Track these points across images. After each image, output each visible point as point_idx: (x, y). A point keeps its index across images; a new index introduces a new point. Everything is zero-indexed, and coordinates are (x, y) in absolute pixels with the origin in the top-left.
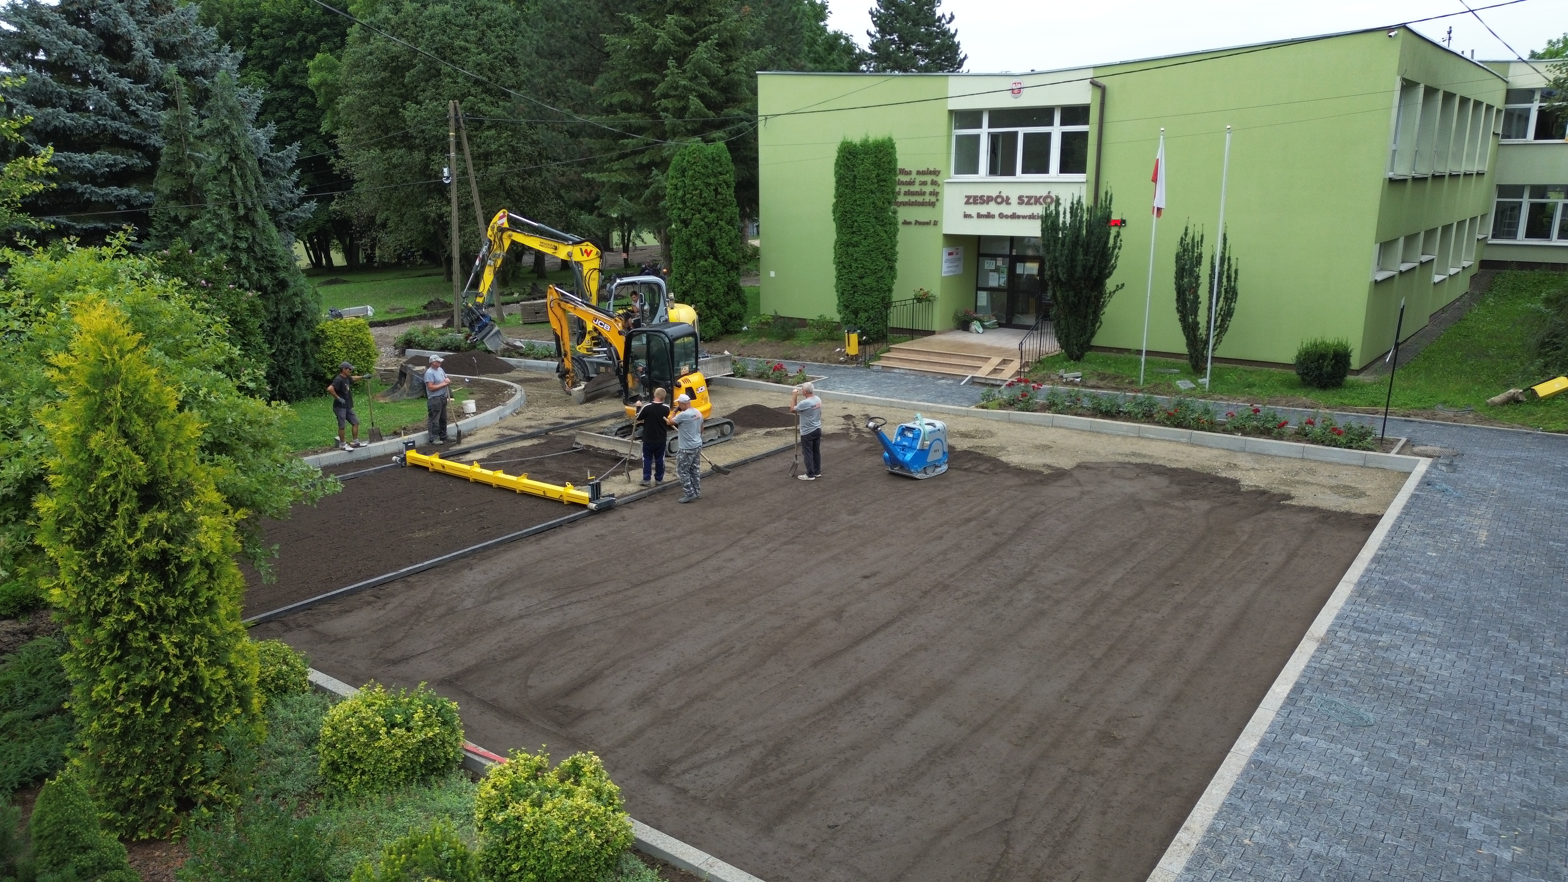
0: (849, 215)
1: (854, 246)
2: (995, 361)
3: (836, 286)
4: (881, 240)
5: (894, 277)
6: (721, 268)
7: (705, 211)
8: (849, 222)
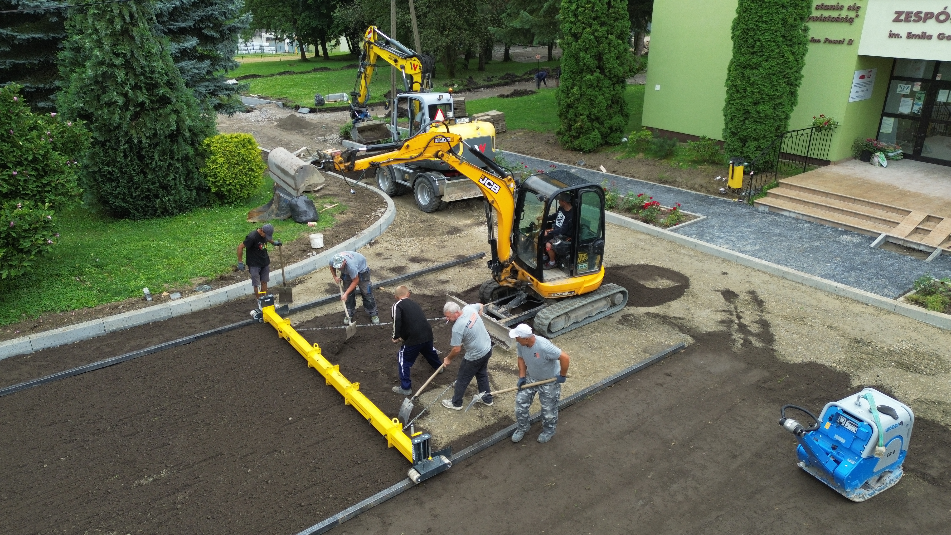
0: (751, 33)
1: (752, 68)
2: (917, 217)
3: (725, 110)
4: (786, 62)
5: (794, 104)
6: (607, 82)
7: (596, 25)
8: (750, 41)
